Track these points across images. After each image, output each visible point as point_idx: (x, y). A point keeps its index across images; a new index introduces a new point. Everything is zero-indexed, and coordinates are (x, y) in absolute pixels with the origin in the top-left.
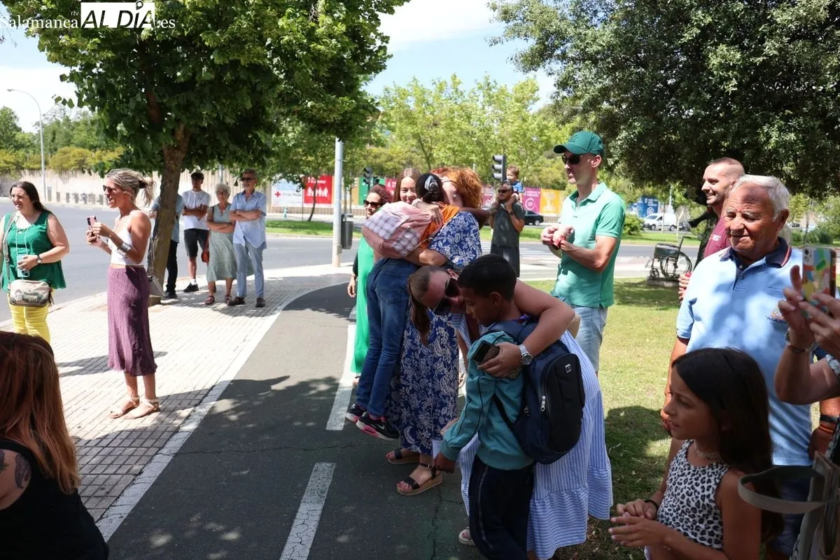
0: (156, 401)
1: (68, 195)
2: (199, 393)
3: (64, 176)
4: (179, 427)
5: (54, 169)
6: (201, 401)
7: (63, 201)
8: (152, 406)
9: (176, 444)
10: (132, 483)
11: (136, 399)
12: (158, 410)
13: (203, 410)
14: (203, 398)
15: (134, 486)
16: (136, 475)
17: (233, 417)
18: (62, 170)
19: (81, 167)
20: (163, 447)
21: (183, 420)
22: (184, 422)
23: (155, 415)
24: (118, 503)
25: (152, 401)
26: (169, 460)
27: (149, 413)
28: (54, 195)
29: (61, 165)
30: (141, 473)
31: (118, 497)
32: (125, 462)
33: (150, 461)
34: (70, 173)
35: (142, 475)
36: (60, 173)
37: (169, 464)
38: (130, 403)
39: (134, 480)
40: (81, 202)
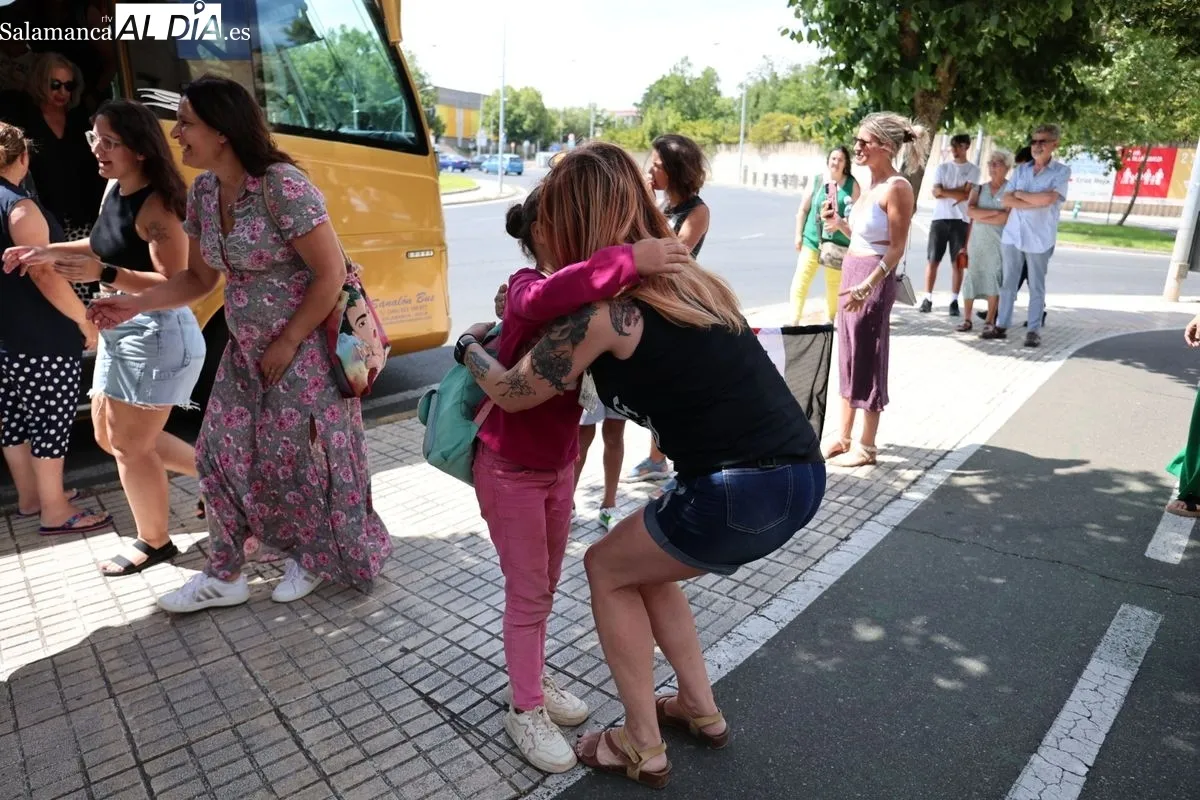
0: (873, 450)
1: (766, 176)
2: (931, 452)
3: (764, 151)
4: (901, 492)
5: (754, 142)
6: (934, 465)
7: (760, 184)
8: (867, 456)
9: (896, 514)
10: (836, 548)
11: (847, 441)
12: (874, 463)
13: (937, 478)
14: (938, 460)
15: (839, 553)
16: (842, 540)
17: (983, 498)
18: (762, 144)
19: (785, 138)
20: (878, 513)
21: (907, 484)
22: (908, 487)
23: (868, 468)
24: (817, 568)
25: (869, 449)
26: (887, 533)
27: (861, 464)
28: (750, 177)
29: (762, 138)
30: (847, 538)
31: (818, 561)
32: (829, 518)
33: (861, 526)
34: (771, 147)
35: (849, 543)
36: (760, 148)
37: (886, 537)
38: (839, 444)
39: (838, 545)
40: (780, 186)
